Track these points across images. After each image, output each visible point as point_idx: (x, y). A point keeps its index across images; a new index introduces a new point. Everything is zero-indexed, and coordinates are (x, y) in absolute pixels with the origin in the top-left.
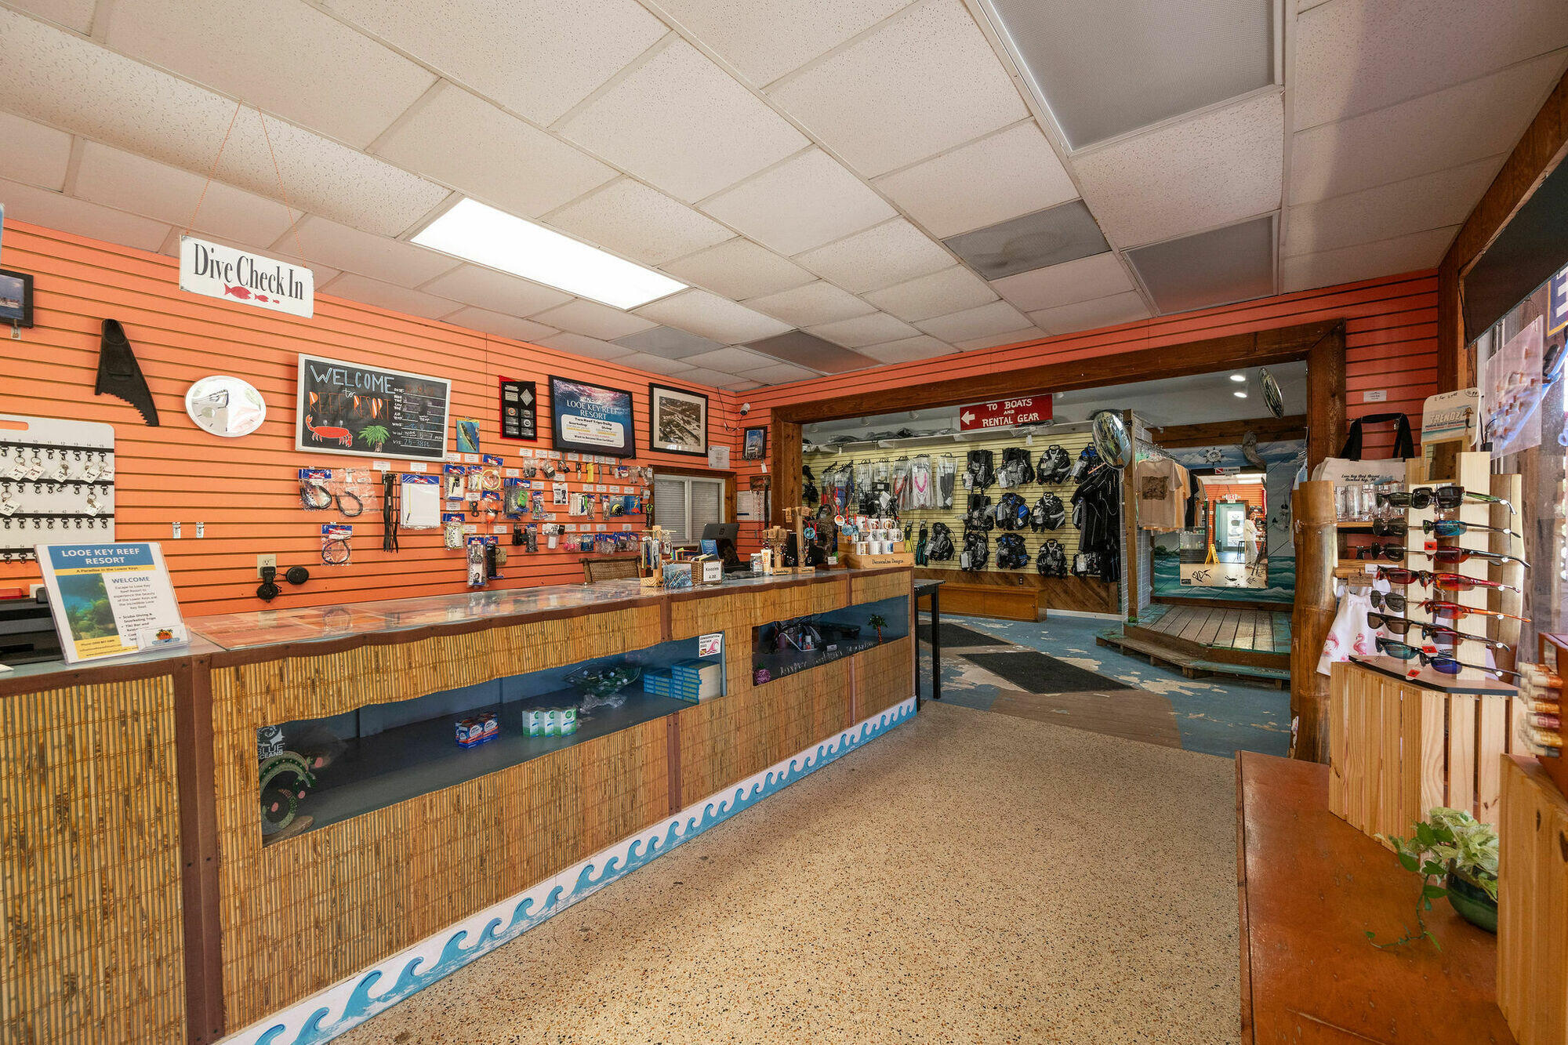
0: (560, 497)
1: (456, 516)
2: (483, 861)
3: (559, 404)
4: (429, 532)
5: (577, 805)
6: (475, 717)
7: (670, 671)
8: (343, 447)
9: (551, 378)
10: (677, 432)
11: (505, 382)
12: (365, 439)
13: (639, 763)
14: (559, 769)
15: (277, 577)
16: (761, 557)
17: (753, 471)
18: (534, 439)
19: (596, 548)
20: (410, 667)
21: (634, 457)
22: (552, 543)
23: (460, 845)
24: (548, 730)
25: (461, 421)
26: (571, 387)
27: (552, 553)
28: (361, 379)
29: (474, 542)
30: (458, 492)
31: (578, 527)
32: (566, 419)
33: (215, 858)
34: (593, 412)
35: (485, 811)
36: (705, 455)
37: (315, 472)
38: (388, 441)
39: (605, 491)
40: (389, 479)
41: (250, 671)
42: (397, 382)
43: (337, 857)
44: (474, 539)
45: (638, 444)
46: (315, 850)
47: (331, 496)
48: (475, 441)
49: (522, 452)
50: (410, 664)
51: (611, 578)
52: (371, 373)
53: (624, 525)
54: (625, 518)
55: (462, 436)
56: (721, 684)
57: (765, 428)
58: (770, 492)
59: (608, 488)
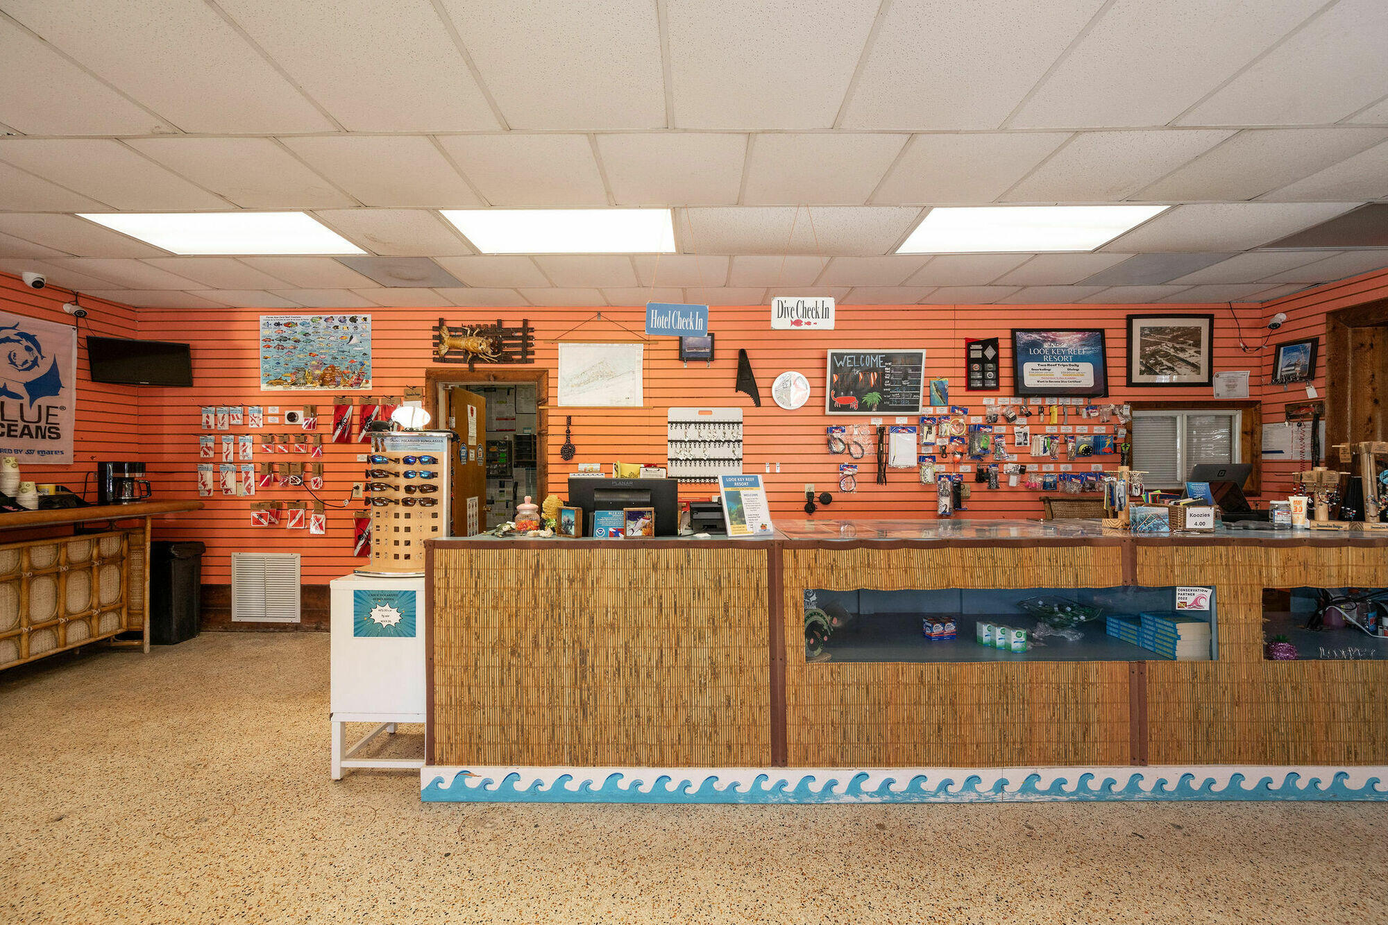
0: (1022, 440)
1: (929, 457)
2: (940, 729)
3: (1020, 354)
4: (909, 470)
5: (1024, 715)
6: (938, 618)
7: (1139, 618)
8: (852, 410)
9: (1014, 331)
10: (1165, 363)
11: (970, 342)
12: (866, 403)
13: (1093, 699)
14: (1007, 677)
15: (815, 499)
16: (1288, 505)
17: (1293, 397)
18: (997, 388)
19: (1060, 487)
20: (889, 567)
21: (1106, 395)
22: (1013, 481)
23: (923, 709)
24: (999, 643)
25: (933, 381)
26: (1035, 336)
27: (1013, 490)
28: (864, 360)
29: (942, 479)
30: (931, 438)
31: (1040, 467)
32: (1028, 367)
33: (784, 659)
34: (1057, 356)
35: (942, 691)
36: (1210, 384)
37: (836, 428)
38: (881, 402)
39: (1070, 431)
40: (881, 431)
41: (801, 553)
42: (887, 358)
43: (844, 685)
44: (943, 476)
45: (1111, 381)
46: (832, 675)
47: (845, 445)
48: (944, 395)
49: (985, 401)
50: (889, 565)
51: (1074, 517)
52: (870, 354)
53: (1093, 466)
54: (1094, 458)
55: (934, 393)
56: (1211, 646)
57: (1315, 342)
58: (1323, 425)
59: (1074, 429)
